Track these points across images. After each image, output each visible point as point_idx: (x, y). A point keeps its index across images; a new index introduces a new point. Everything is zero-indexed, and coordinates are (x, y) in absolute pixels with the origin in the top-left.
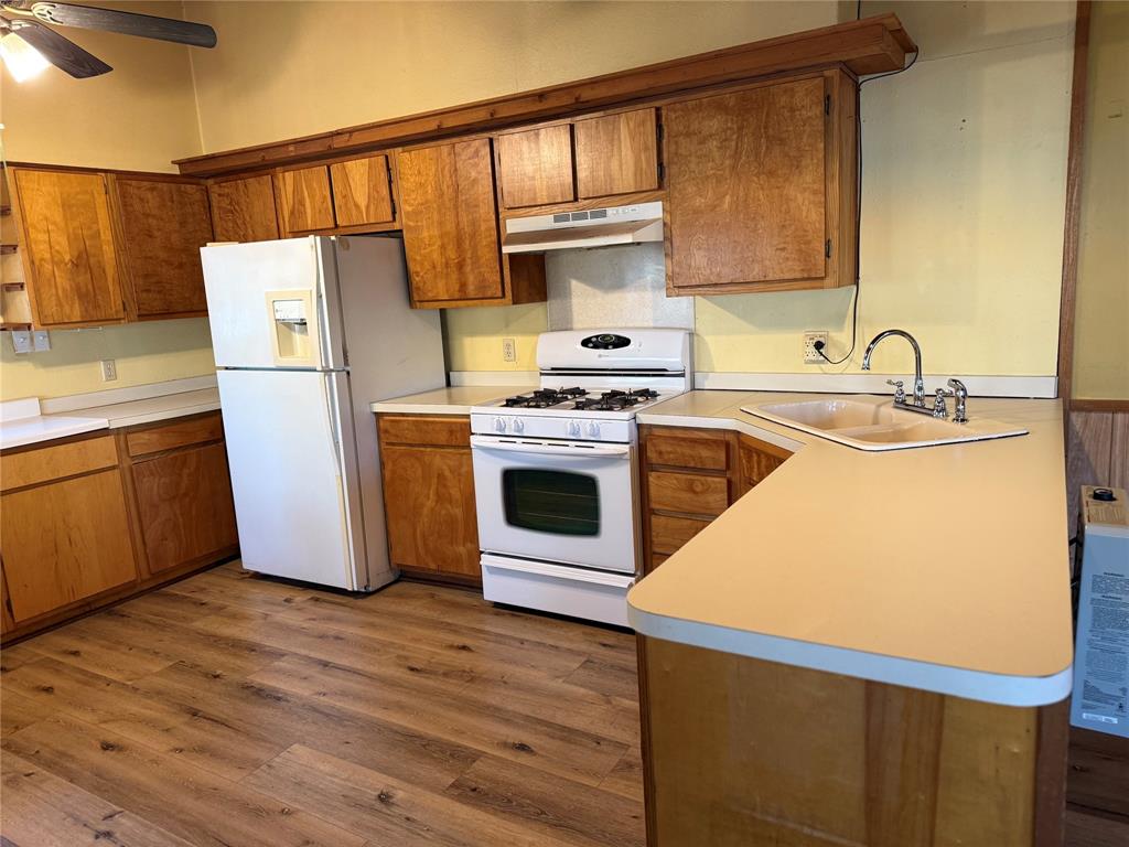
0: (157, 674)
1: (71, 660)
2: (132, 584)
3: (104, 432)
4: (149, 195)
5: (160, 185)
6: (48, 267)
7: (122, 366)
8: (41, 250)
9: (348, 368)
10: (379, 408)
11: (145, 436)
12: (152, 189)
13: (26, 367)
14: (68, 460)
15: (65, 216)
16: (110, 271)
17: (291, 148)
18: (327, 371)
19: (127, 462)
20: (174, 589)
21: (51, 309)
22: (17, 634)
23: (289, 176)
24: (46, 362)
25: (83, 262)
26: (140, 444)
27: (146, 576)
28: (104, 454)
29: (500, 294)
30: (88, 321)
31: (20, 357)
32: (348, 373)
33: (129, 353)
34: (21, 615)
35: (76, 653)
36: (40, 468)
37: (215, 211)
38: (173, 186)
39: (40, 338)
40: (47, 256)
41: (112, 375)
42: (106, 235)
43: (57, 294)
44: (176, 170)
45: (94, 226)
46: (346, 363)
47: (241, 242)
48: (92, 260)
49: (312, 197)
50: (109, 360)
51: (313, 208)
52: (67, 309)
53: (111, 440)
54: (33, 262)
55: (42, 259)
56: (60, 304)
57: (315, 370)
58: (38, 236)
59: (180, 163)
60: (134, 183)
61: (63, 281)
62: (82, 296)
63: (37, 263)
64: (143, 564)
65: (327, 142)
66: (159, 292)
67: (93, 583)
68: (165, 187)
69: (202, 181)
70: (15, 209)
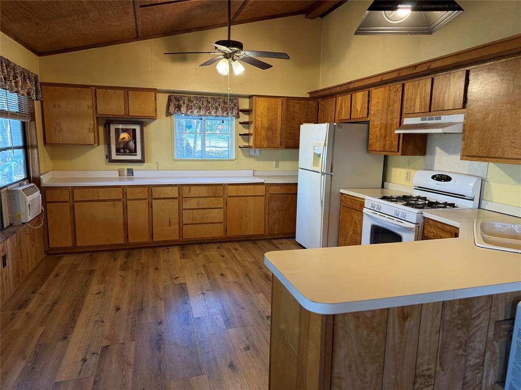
0: (249, 262)
1: (234, 251)
2: (262, 235)
3: (262, 184)
4: (296, 105)
5: (301, 102)
6: (260, 129)
7: (281, 163)
8: (259, 123)
9: (332, 174)
10: (342, 191)
11: (275, 188)
12: (298, 103)
13: (252, 160)
14: (250, 191)
15: (268, 113)
16: (278, 132)
17: (338, 88)
18: (323, 174)
19: (268, 195)
20: (275, 241)
21: (259, 142)
22: (227, 240)
23: (340, 98)
24: (258, 159)
25: (271, 128)
26: (272, 190)
27: (267, 234)
28: (261, 190)
29: (396, 151)
30: (268, 147)
31: (251, 156)
32: (332, 176)
33: (283, 160)
34: (229, 234)
35: (236, 250)
36: (242, 191)
37: (319, 110)
38: (306, 102)
39: (258, 151)
40: (260, 125)
41: (277, 166)
42: (279, 119)
43: (261, 138)
44: (308, 96)
45: (276, 116)
46: (331, 172)
47: (315, 123)
48: (273, 127)
49: (345, 107)
50: (277, 161)
51: (345, 111)
52: (263, 143)
53: (264, 187)
54: (255, 127)
55: (258, 126)
56: (261, 141)
57: (319, 172)
58: (259, 119)
59: (310, 93)
60: (292, 101)
61: (263, 133)
62: (268, 138)
63: (257, 127)
64: (267, 231)
65: (348, 86)
66: (293, 139)
67: (250, 232)
68: (302, 102)
69: (317, 100)
70: (254, 110)
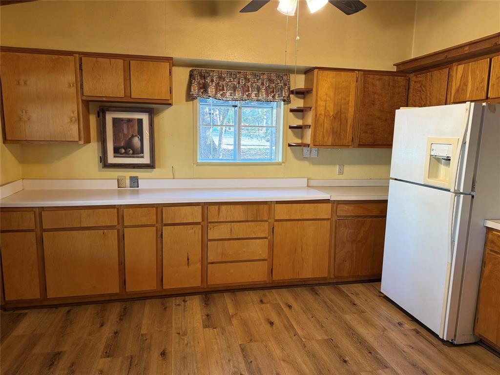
0: (318, 342)
1: (286, 310)
2: (325, 278)
3: (327, 201)
4: (378, 82)
5: (384, 77)
6: (322, 118)
7: (347, 169)
8: (321, 110)
9: (473, 193)
10: (490, 224)
11: (346, 207)
12: (379, 79)
13: (306, 164)
14: (308, 212)
15: (335, 94)
16: (350, 121)
17: (467, 48)
18: (457, 193)
19: (335, 218)
20: (344, 288)
21: (319, 138)
22: (273, 285)
23: (461, 68)
24: (314, 162)
25: (339, 117)
26: (343, 211)
27: (332, 277)
28: (325, 211)
30: (334, 145)
31: (305, 159)
32: (473, 197)
33: (351, 163)
35: (290, 307)
36: (296, 212)
37: (411, 91)
38: (391, 77)
39: (314, 151)
40: (323, 113)
41: (341, 172)
42: (352, 103)
43: (323, 132)
44: (394, 69)
45: (347, 99)
46: (473, 190)
48: (343, 115)
49: (474, 79)
50: (342, 165)
51: (473, 87)
52: (326, 139)
53: (329, 205)
54: (316, 115)
55: (320, 114)
56: (323, 136)
57: (449, 191)
58: (321, 103)
59: (397, 65)
60: (371, 76)
61: (327, 125)
62: (334, 132)
63: (318, 116)
64: (332, 271)
66: (371, 133)
67: (307, 273)
68: (386, 78)
69: (408, 75)
70: (314, 90)
